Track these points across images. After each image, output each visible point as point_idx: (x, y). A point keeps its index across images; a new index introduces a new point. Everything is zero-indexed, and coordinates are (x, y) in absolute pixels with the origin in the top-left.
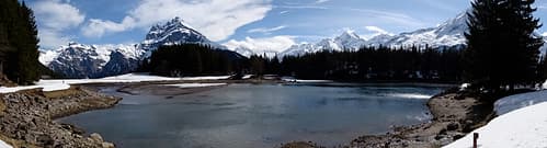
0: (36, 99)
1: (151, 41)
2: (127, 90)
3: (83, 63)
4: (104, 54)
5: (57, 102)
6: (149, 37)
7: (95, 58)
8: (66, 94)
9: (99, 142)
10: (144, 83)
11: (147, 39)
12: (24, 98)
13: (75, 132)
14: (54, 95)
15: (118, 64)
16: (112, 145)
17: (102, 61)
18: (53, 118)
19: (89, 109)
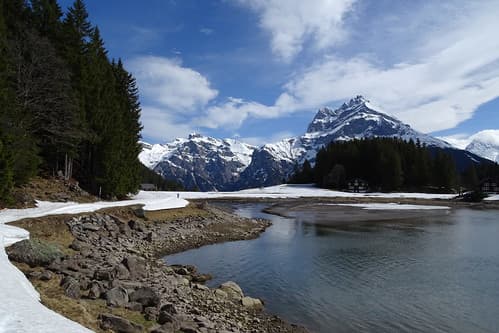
0: (131, 224)
1: (315, 134)
2: (278, 210)
3: (211, 167)
4: (242, 153)
5: (166, 228)
6: (313, 127)
7: (229, 159)
8: (182, 216)
9: (236, 297)
10: (304, 200)
11: (310, 131)
12: (109, 222)
13: (194, 280)
14: (160, 217)
15: (264, 169)
16: (258, 301)
17: (239, 164)
18: (158, 255)
19: (219, 240)
